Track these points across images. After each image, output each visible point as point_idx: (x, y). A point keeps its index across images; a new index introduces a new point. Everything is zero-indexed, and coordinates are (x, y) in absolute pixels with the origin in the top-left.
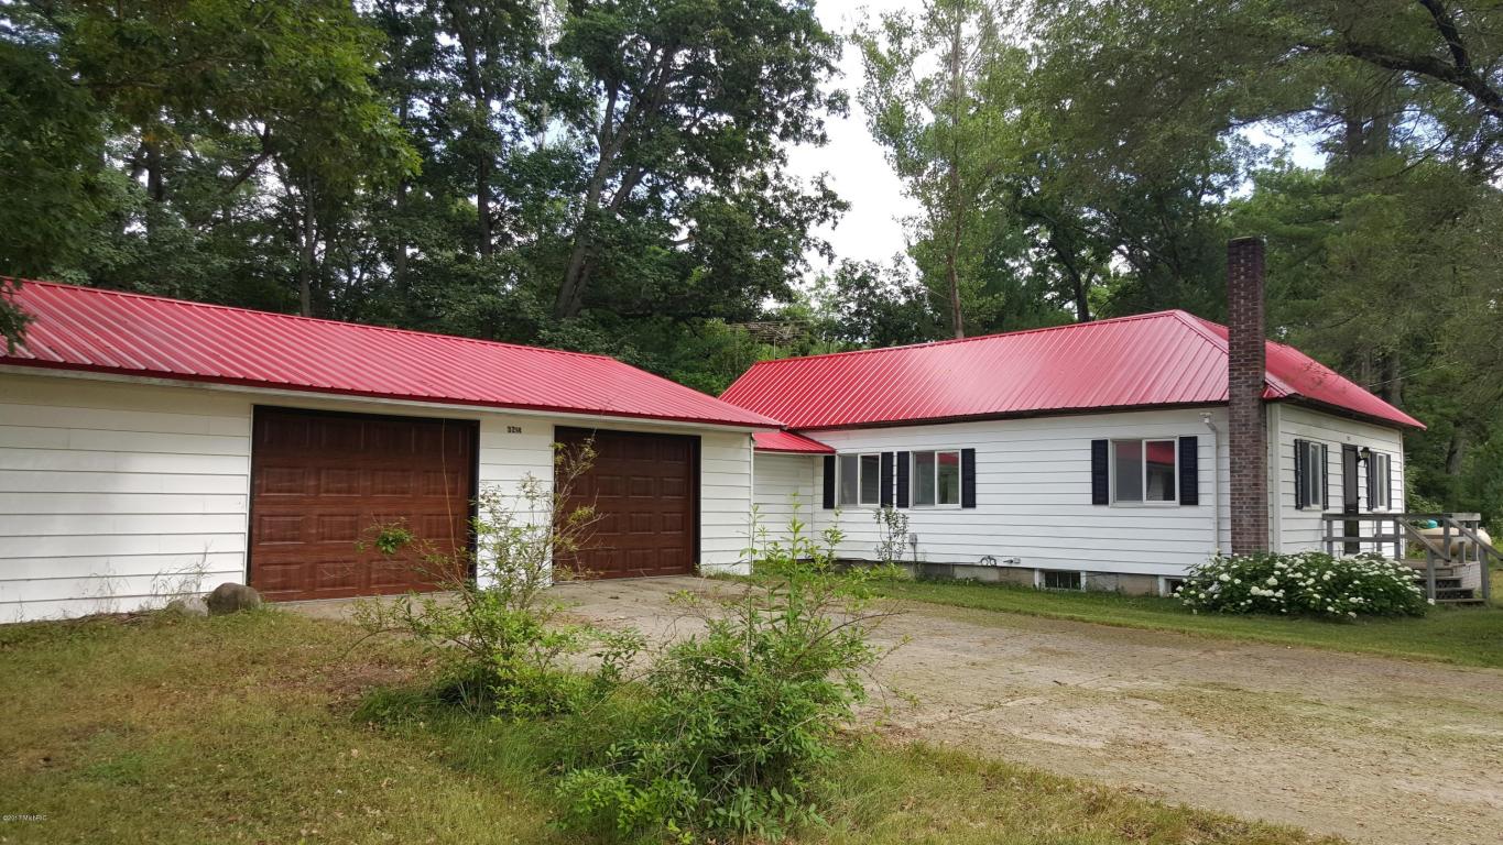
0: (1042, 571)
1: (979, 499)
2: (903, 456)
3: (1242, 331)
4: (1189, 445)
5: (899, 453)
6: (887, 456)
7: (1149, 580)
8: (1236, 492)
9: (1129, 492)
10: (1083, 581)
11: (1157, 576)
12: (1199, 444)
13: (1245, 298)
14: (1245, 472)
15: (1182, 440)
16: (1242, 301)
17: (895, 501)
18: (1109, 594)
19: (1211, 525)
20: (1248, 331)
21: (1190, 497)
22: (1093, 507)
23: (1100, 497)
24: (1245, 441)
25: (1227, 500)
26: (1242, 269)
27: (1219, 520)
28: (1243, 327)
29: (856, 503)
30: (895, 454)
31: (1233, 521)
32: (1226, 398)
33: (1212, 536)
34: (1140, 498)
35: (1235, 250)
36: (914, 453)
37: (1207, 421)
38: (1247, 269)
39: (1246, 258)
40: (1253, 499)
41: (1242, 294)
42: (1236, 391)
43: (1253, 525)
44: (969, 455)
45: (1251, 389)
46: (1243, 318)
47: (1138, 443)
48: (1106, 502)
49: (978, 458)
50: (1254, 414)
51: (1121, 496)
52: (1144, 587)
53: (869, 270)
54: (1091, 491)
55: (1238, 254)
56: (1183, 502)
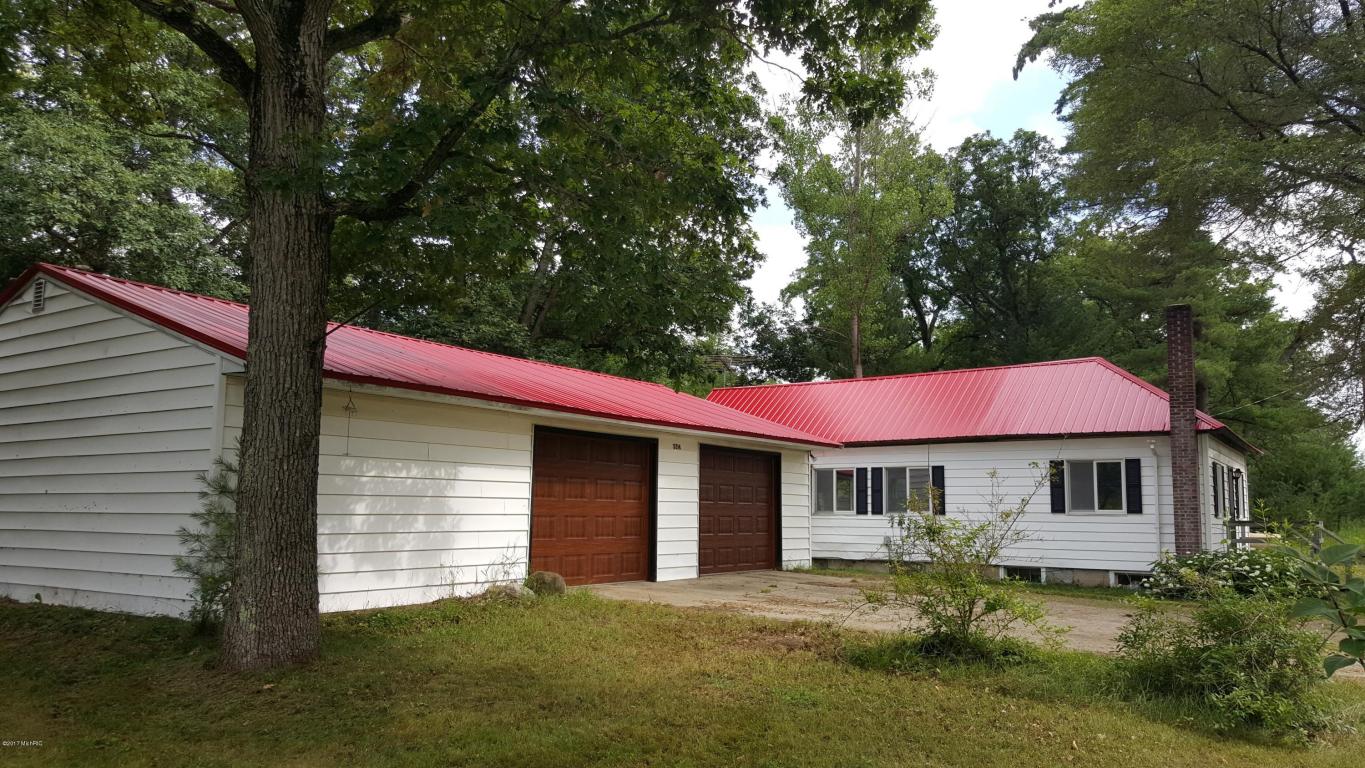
0: (1005, 567)
1: (948, 508)
2: (877, 472)
3: (1180, 377)
4: (1134, 466)
5: (873, 469)
6: (862, 472)
7: (1101, 574)
8: (1179, 504)
9: (1083, 503)
10: (1043, 575)
11: (1108, 571)
12: (1142, 465)
13: (1182, 352)
14: (1185, 487)
15: (1128, 461)
16: (1180, 354)
17: (870, 508)
18: (1066, 585)
19: (1153, 529)
20: (1184, 377)
21: (1135, 507)
22: (1052, 515)
23: (1058, 506)
24: (1185, 463)
25: (1170, 510)
26: (1179, 329)
27: (1161, 525)
28: (1180, 374)
29: (832, 509)
30: (869, 469)
31: (1177, 526)
32: (1167, 428)
33: (1155, 538)
34: (1093, 508)
35: (1172, 314)
36: (886, 469)
37: (1152, 447)
38: (1183, 329)
39: (1182, 321)
40: (1192, 509)
41: (1179, 348)
42: (1176, 424)
43: (1193, 530)
44: (939, 471)
45: (1189, 422)
46: (1180, 367)
47: (1089, 464)
48: (1063, 511)
49: (947, 474)
50: (1191, 442)
51: (1076, 506)
52: (1097, 580)
53: (765, 311)
54: (1050, 502)
55: (1175, 317)
56: (1130, 511)
